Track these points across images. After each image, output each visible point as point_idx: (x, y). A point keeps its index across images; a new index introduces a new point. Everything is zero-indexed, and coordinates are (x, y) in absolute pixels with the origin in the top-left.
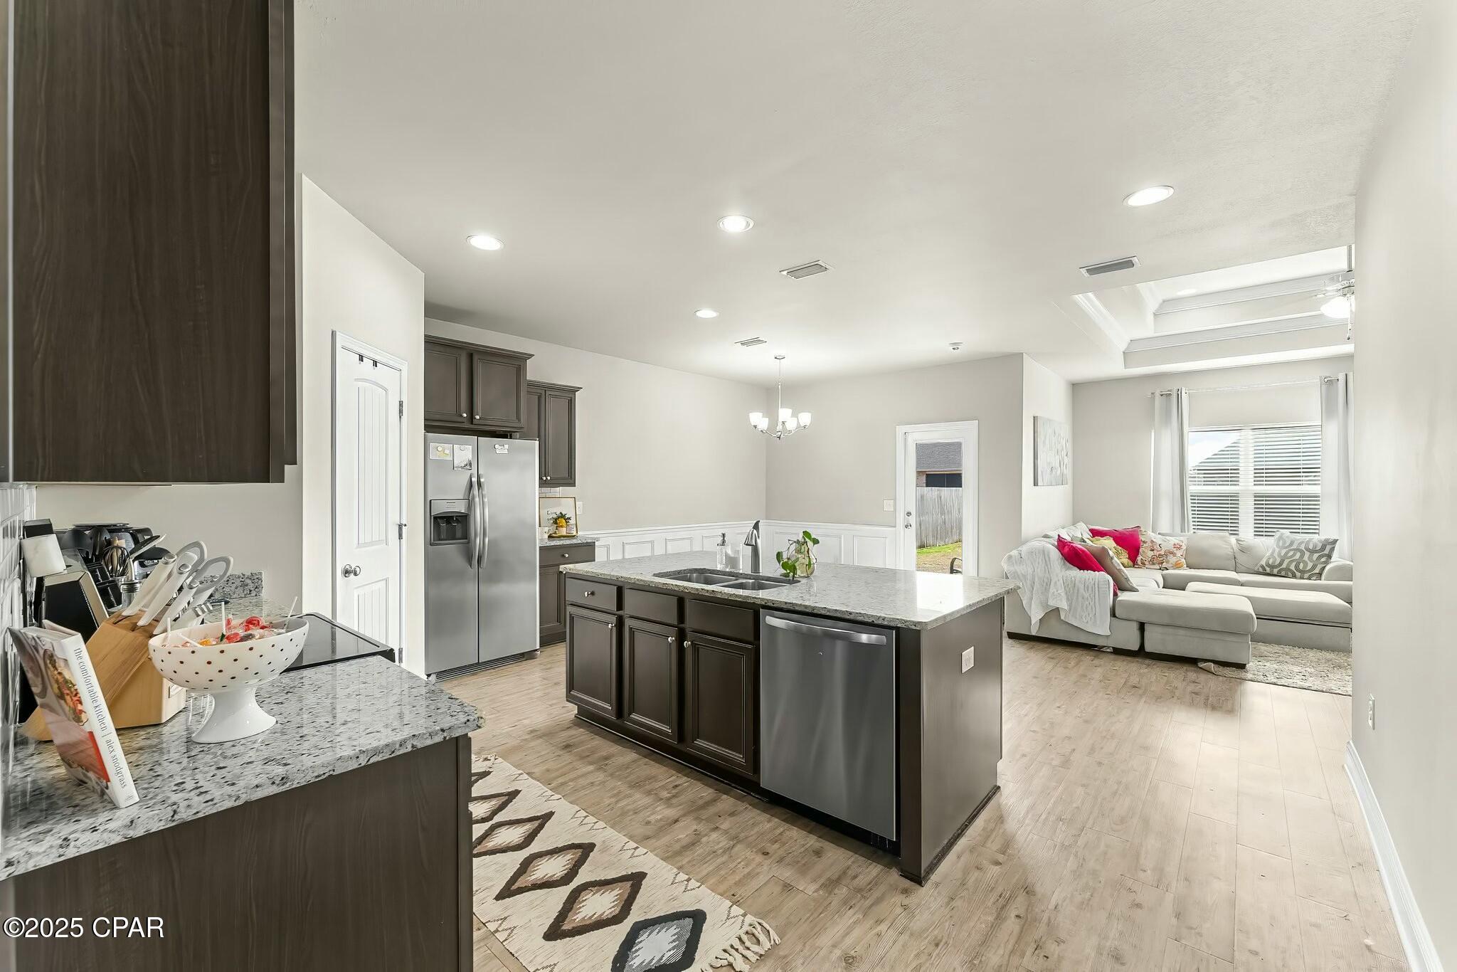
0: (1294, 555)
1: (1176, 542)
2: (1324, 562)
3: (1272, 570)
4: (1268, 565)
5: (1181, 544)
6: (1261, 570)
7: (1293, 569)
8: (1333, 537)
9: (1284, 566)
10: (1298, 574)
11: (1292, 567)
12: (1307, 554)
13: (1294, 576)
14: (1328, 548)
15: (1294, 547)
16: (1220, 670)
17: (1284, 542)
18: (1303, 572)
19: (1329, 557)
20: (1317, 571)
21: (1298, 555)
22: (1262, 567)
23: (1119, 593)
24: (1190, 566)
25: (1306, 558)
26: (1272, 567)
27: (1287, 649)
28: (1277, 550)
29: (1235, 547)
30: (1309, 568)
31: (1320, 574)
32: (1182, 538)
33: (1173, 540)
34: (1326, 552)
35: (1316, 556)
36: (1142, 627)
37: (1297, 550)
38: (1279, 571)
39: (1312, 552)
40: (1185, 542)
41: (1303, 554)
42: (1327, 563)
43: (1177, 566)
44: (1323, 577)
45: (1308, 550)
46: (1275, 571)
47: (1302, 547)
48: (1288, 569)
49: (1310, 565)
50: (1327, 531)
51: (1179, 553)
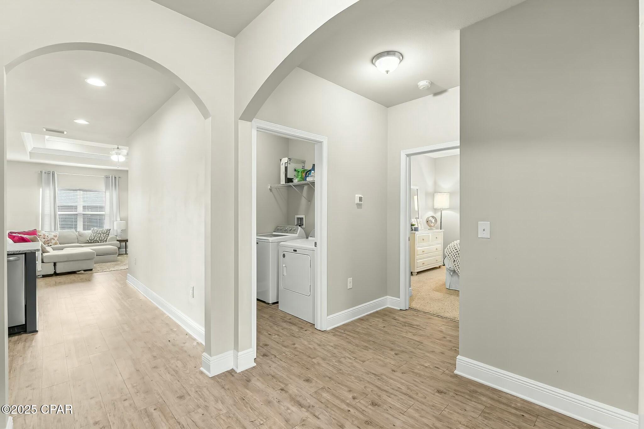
0: (98, 235)
1: (55, 234)
2: (107, 237)
3: (91, 241)
4: (90, 240)
5: (57, 235)
6: (87, 242)
7: (98, 240)
8: (109, 228)
9: (95, 239)
10: (100, 241)
11: (98, 239)
12: (102, 234)
13: (98, 242)
14: (108, 232)
15: (98, 232)
16: (85, 272)
17: (95, 231)
18: (101, 241)
19: (108, 235)
20: (105, 240)
21: (100, 235)
22: (88, 240)
23: (43, 254)
24: (61, 244)
25: (102, 236)
26: (91, 240)
27: (101, 264)
28: (93, 234)
29: (77, 235)
30: (103, 239)
31: (106, 241)
32: (57, 233)
33: (53, 234)
34: (108, 233)
35: (105, 235)
36: (55, 264)
37: (99, 233)
38: (94, 241)
39: (104, 233)
40: (58, 234)
41: (101, 235)
42: (108, 236)
43: (56, 244)
44: (107, 241)
45: (102, 233)
46: (92, 242)
47: (101, 232)
48: (96, 240)
49: (103, 238)
50: (106, 227)
51: (56, 239)
